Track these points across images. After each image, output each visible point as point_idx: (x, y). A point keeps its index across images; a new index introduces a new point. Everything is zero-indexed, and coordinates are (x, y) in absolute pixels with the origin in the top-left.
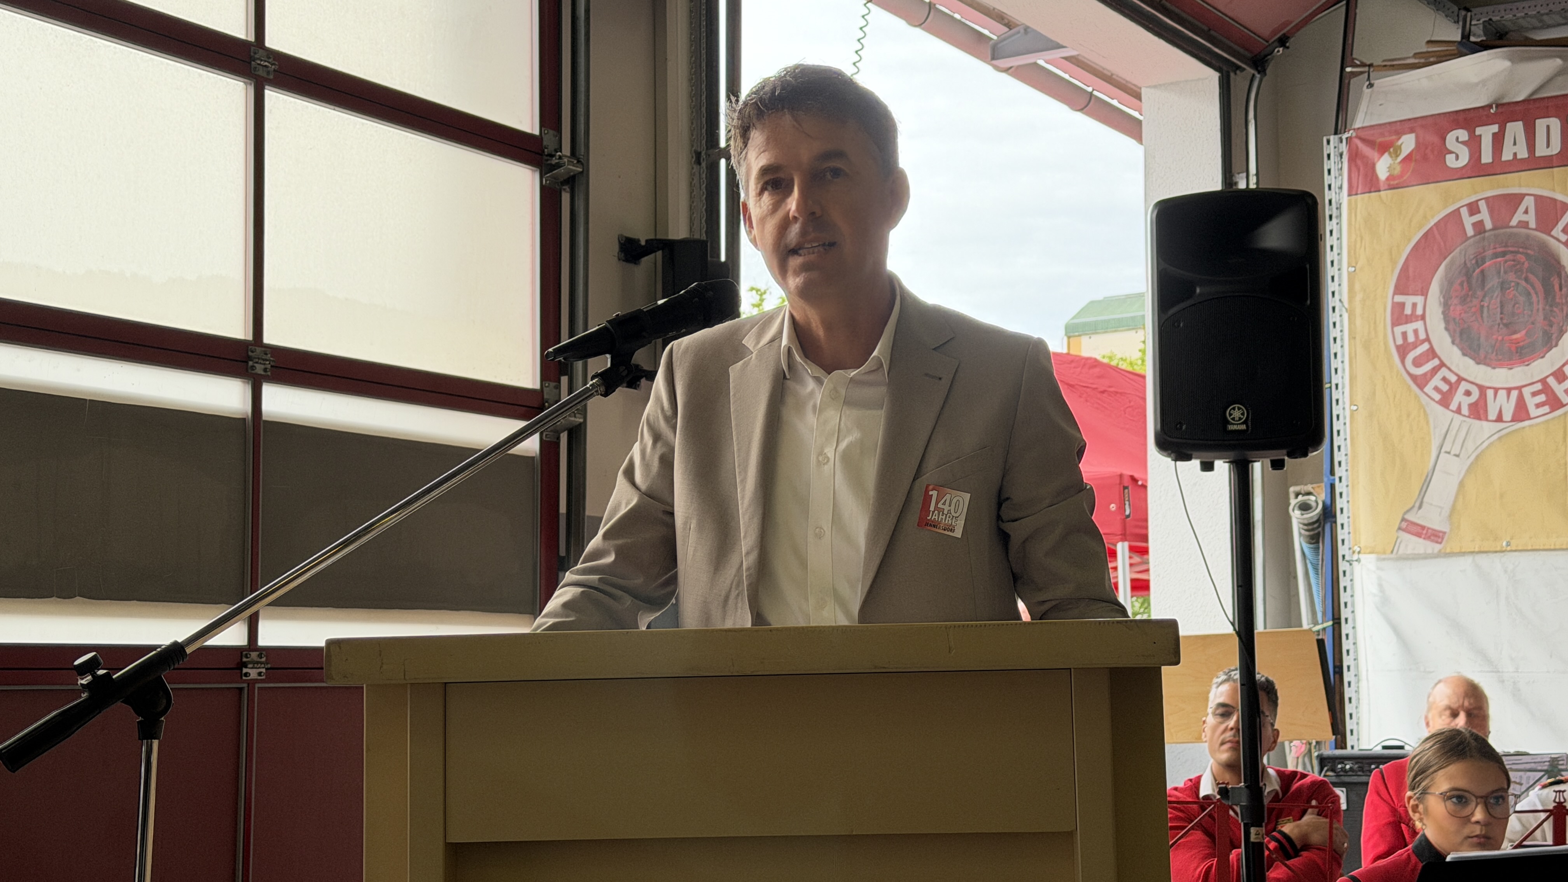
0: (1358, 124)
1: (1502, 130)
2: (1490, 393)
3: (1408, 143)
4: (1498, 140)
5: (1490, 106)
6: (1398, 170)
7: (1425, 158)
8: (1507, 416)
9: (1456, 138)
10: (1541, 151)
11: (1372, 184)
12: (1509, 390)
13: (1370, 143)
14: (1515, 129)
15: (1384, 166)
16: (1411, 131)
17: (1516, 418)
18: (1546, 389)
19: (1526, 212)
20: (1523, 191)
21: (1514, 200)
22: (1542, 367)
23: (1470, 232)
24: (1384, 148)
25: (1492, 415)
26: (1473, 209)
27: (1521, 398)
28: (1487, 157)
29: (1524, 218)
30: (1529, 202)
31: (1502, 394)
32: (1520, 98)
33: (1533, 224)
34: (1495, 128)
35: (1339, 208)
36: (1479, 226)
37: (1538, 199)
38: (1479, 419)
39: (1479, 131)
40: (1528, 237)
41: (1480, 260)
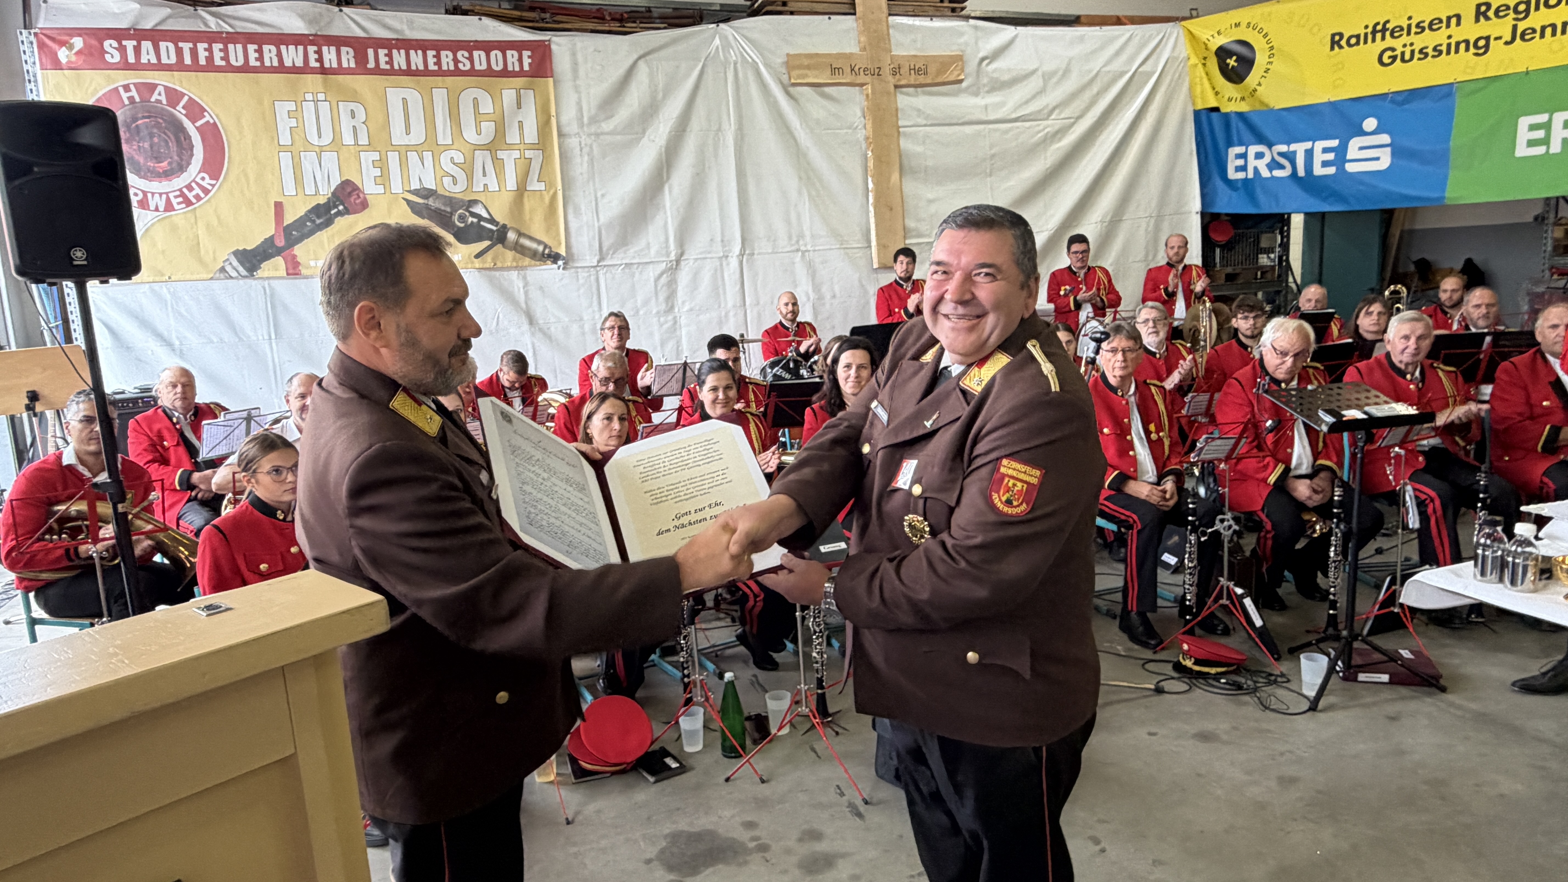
0: (41, 25)
1: (139, 44)
2: (149, 195)
3: (78, 43)
4: (137, 50)
5: (129, 29)
6: (74, 58)
7: (91, 54)
8: (161, 208)
9: (109, 45)
10: (164, 60)
11: (57, 65)
12: (161, 194)
13: (53, 39)
14: (147, 45)
15: (63, 55)
16: (80, 35)
17: (166, 210)
18: (182, 195)
19: (160, 94)
20: (157, 82)
21: (152, 87)
22: (179, 182)
23: (127, 102)
24: (62, 44)
25: (152, 207)
26: (127, 88)
27: (168, 199)
28: (131, 59)
29: (159, 98)
30: (160, 89)
31: (157, 196)
32: (148, 27)
33: (164, 102)
34: (135, 43)
35: (35, 76)
36: (131, 99)
37: (166, 88)
38: (144, 209)
39: (124, 43)
40: (163, 109)
41: (135, 119)
